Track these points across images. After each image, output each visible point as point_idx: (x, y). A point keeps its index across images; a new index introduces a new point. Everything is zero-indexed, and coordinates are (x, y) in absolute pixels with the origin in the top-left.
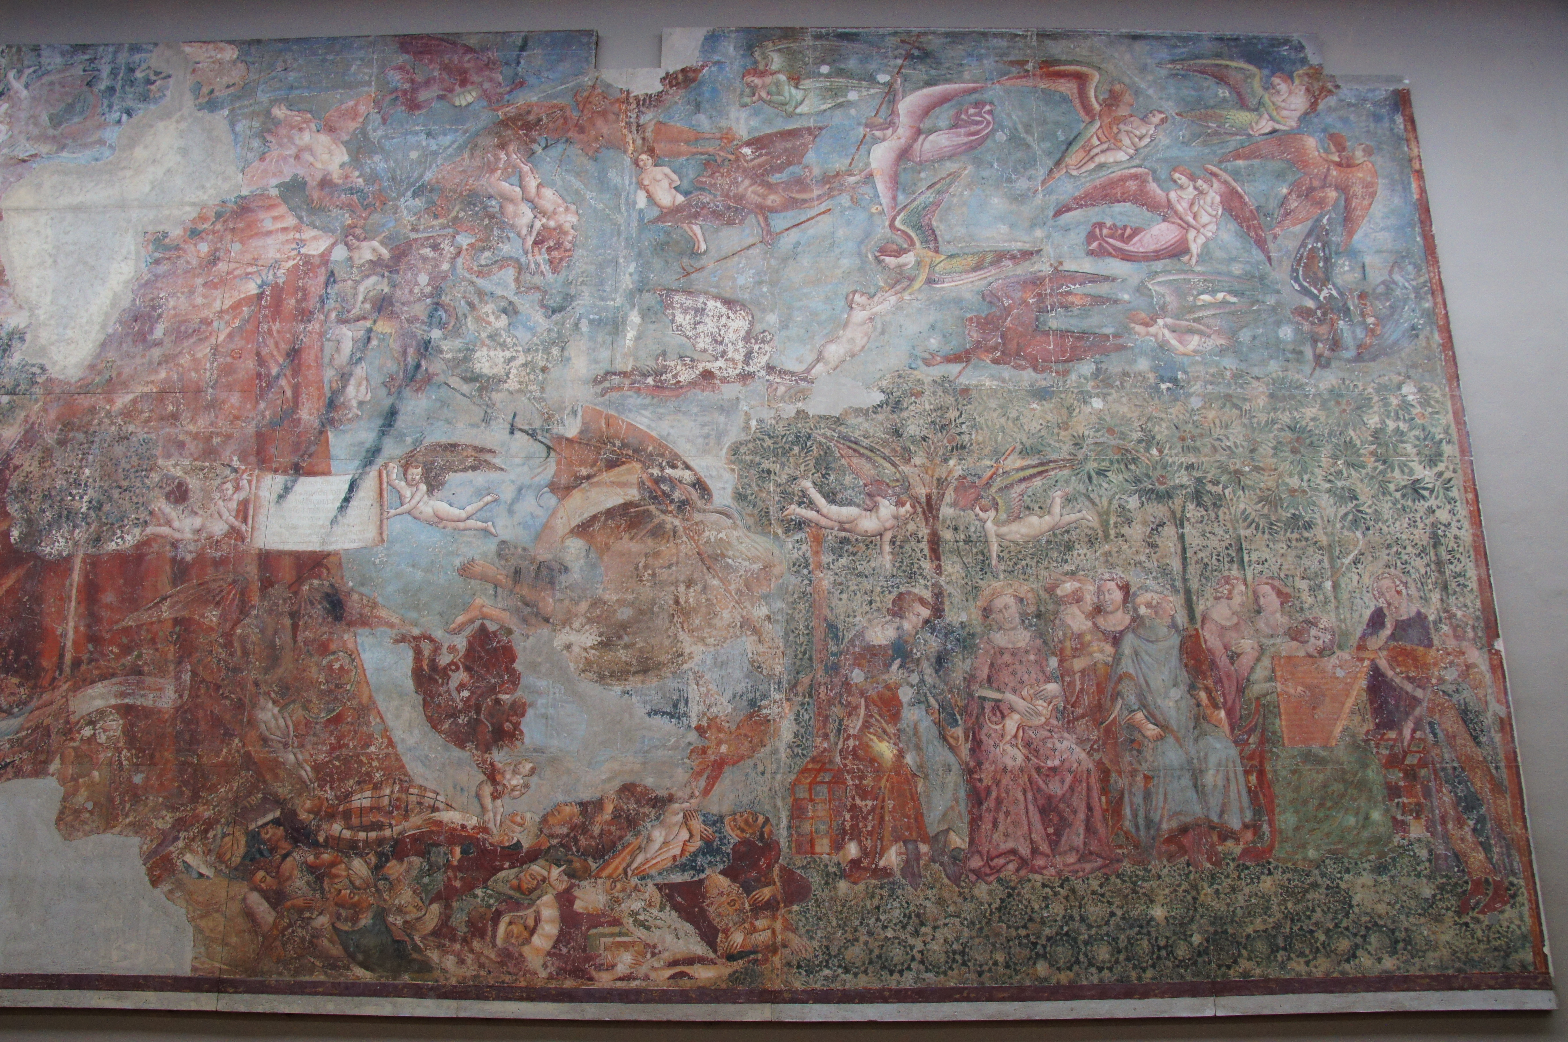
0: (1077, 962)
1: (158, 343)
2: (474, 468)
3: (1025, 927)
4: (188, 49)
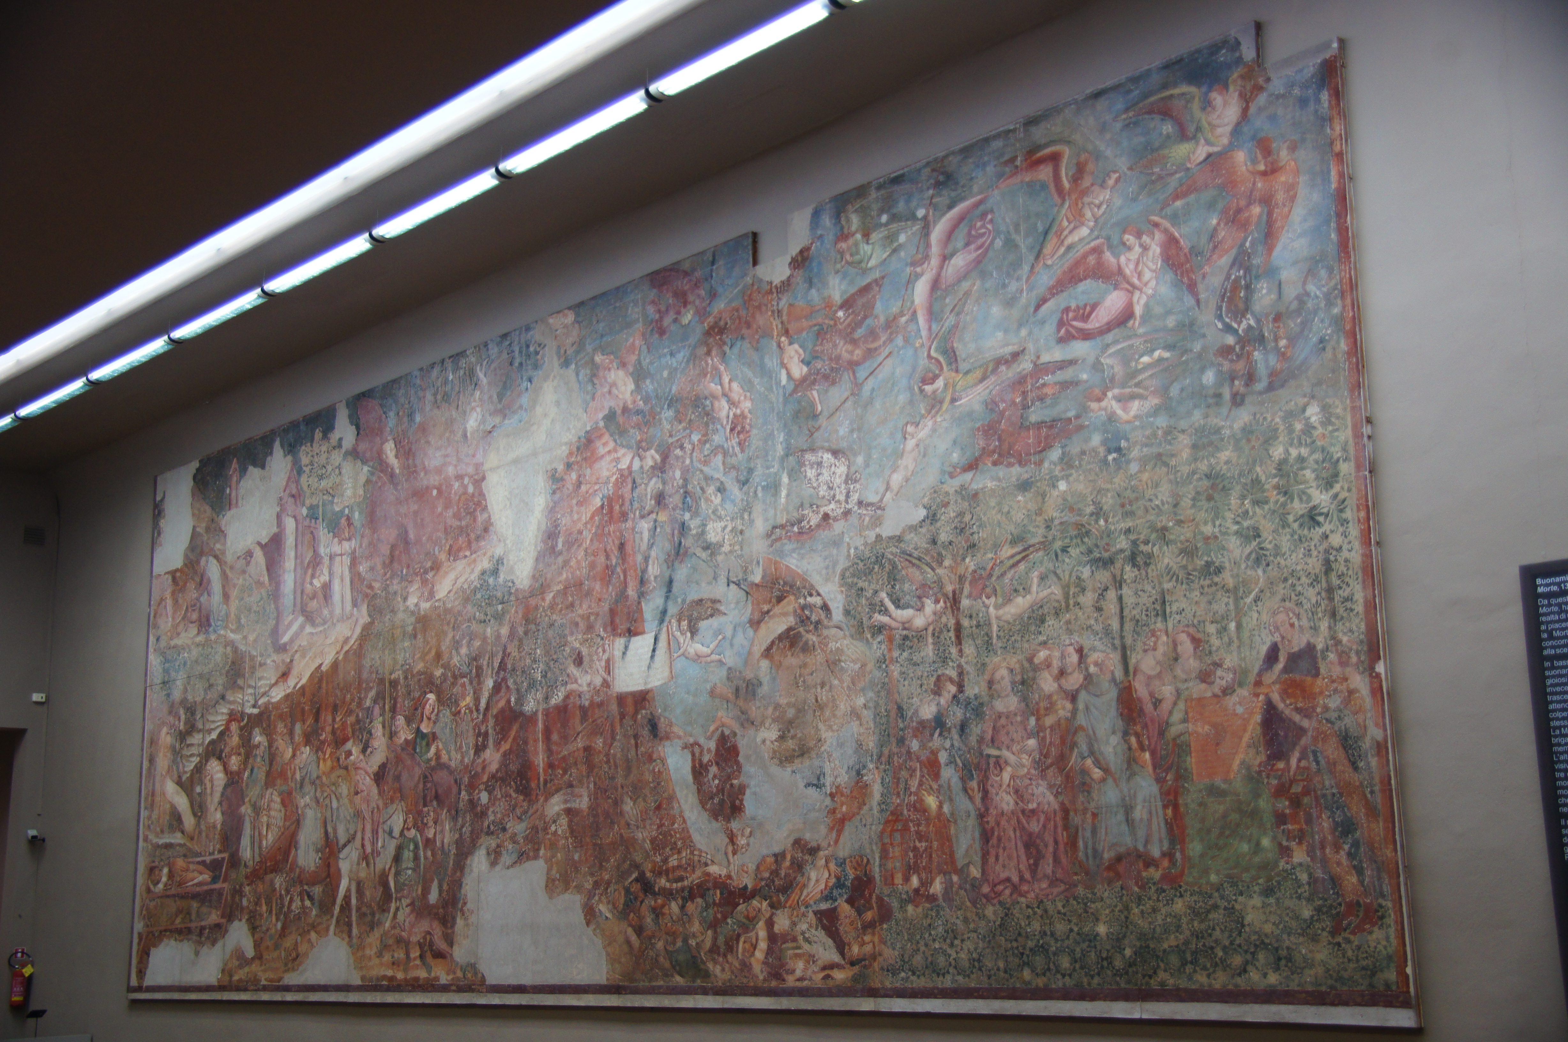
0: (1049, 969)
1: (560, 553)
2: (712, 616)
3: (1016, 940)
4: (551, 321)
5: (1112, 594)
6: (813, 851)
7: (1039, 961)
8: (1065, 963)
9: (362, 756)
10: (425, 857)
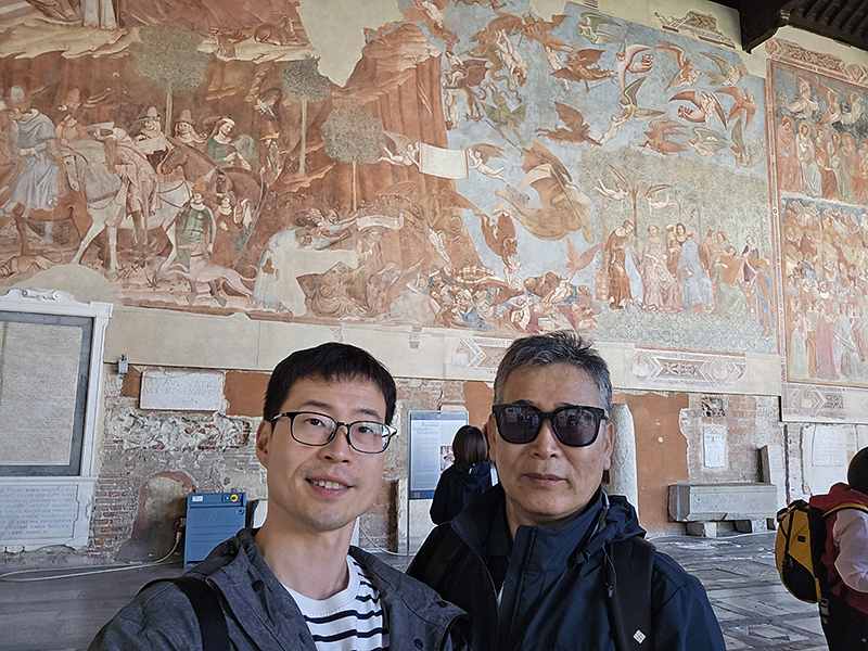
2: (497, 156)
5: (696, 212)
6: (559, 280)
7: (667, 337)
8: (676, 338)
9: (129, 138)
10: (219, 228)
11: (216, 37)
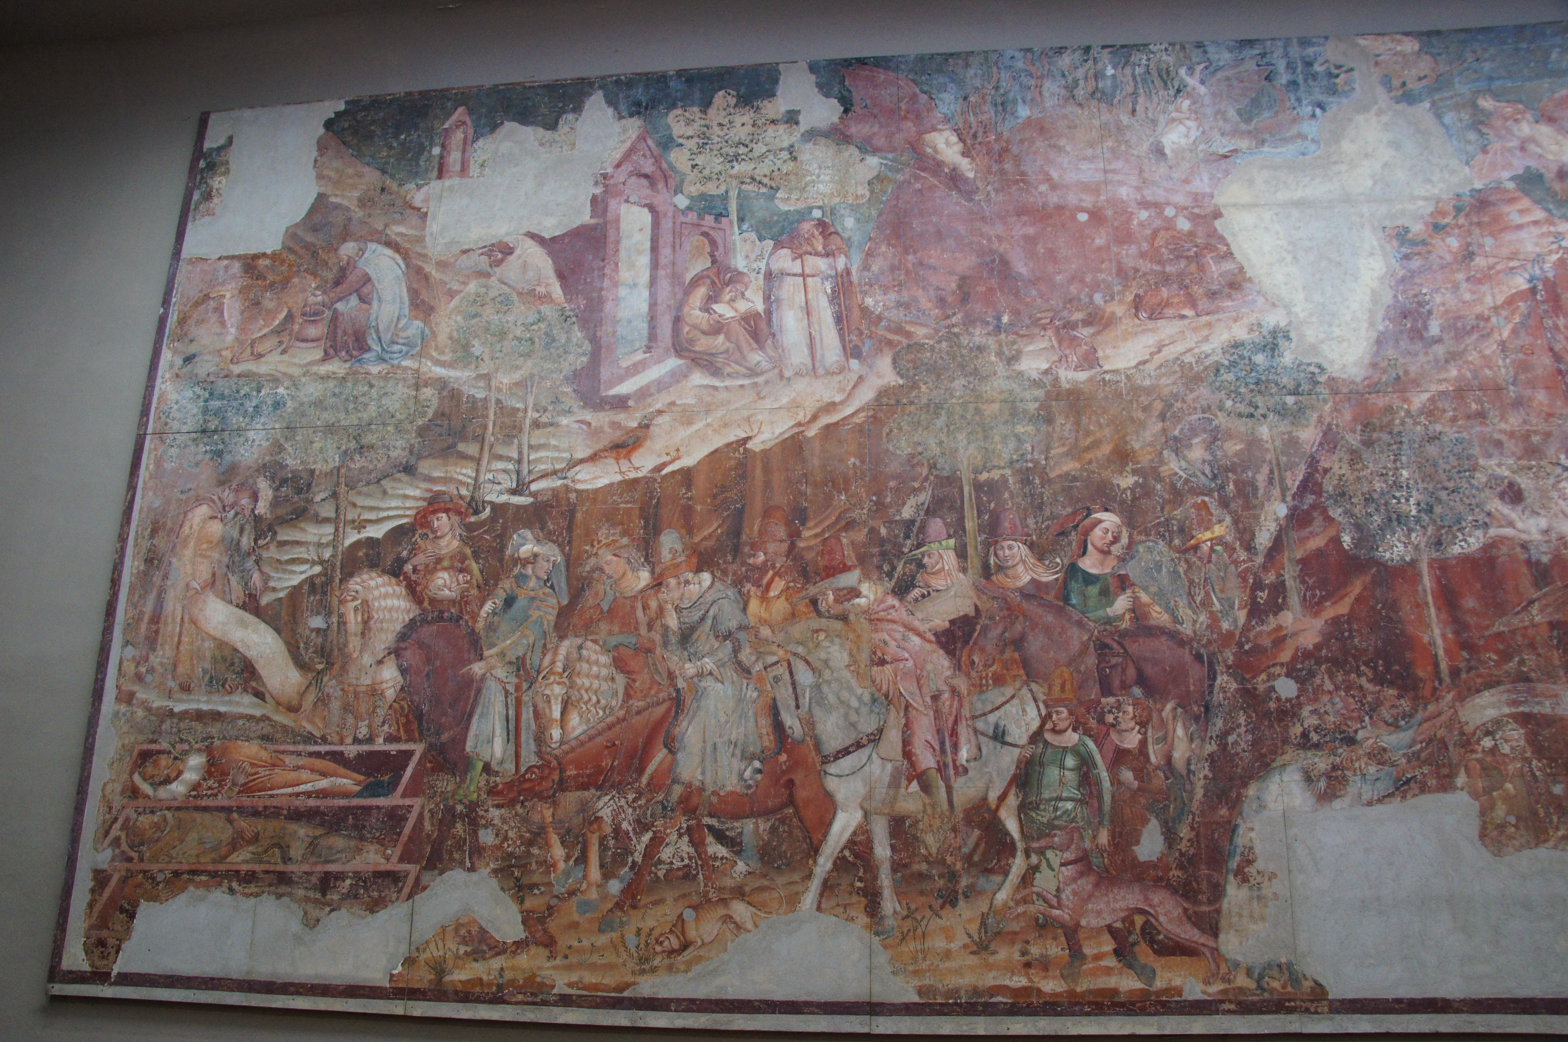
4: (1361, 42)
9: (892, 601)
10: (1116, 781)
11: (1050, 333)
